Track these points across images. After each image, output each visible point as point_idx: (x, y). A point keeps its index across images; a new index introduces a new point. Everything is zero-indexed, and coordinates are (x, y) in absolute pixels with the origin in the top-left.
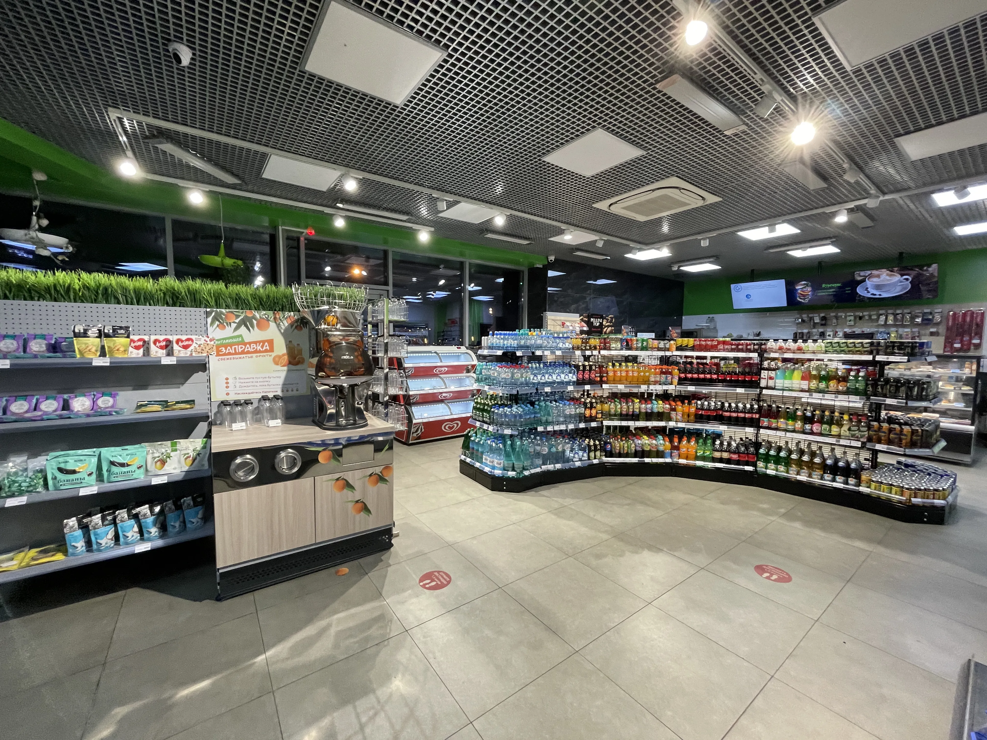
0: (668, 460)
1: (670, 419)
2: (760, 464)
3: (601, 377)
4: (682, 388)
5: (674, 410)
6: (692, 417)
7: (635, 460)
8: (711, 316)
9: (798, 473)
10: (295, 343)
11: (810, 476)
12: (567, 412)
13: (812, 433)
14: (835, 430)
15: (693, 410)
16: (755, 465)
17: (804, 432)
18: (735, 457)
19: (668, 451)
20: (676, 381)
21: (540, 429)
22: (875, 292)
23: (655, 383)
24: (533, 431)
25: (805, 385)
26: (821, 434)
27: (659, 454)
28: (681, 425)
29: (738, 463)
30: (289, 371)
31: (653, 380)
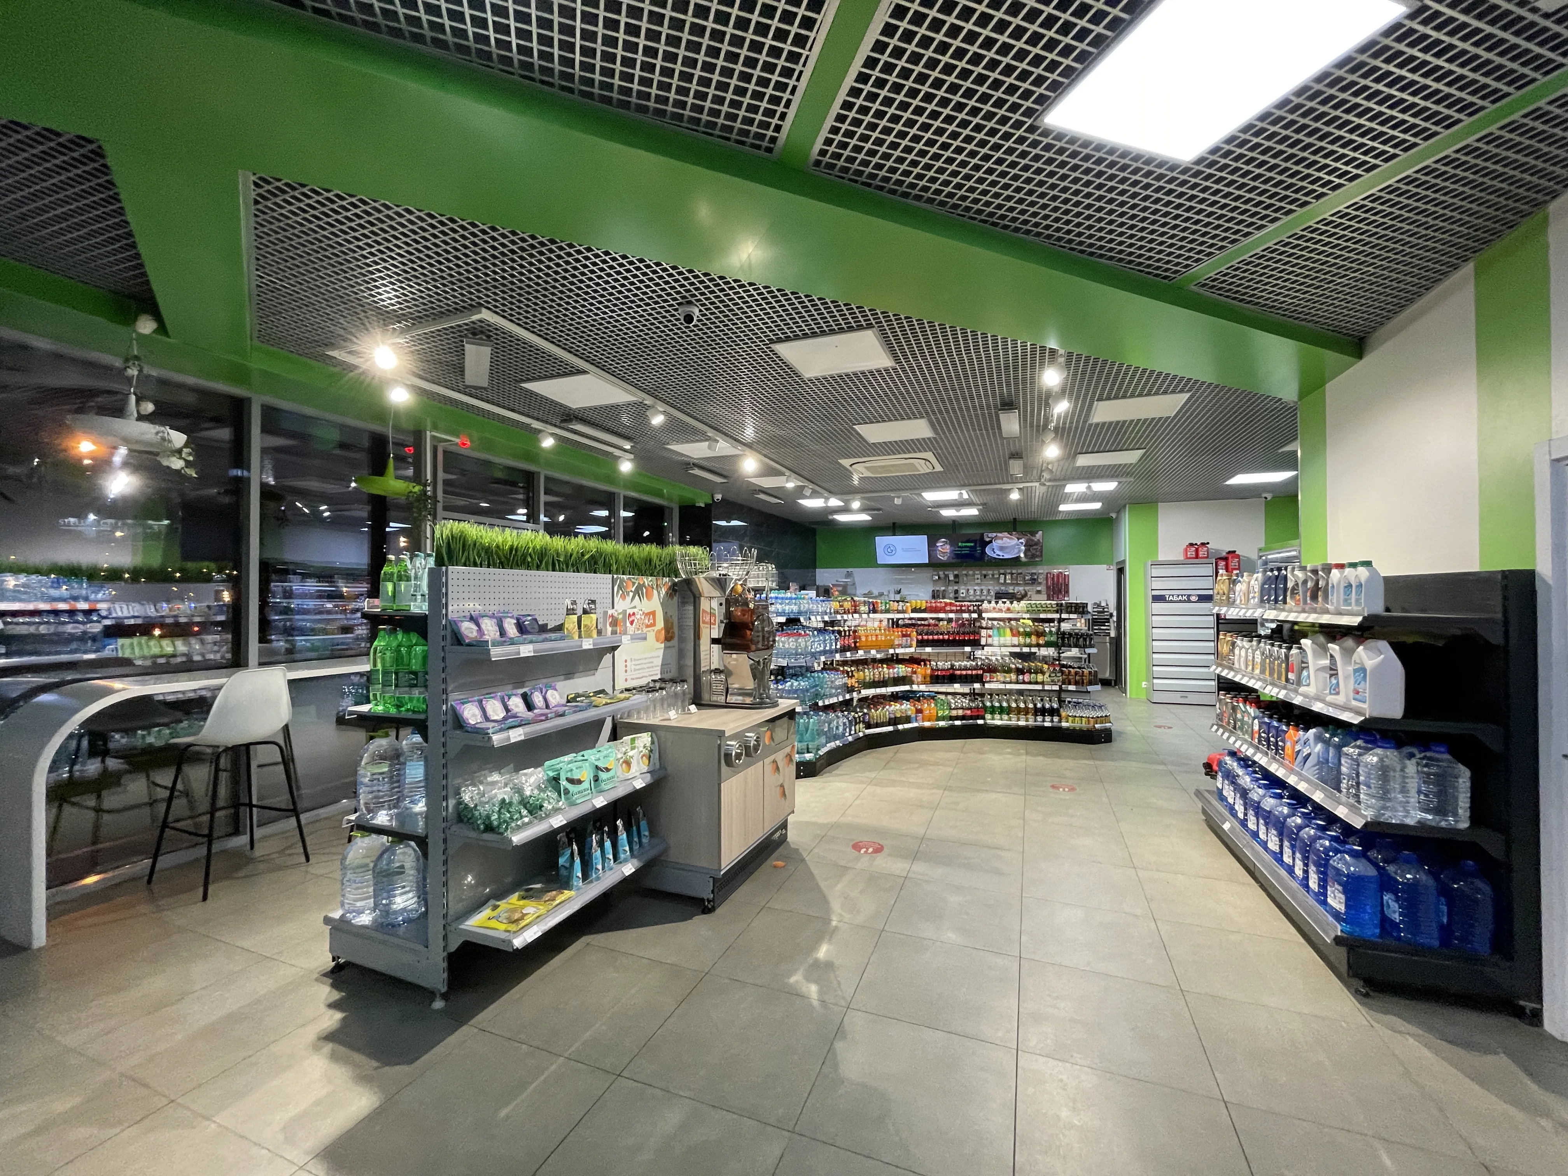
0: (915, 725)
1: (911, 683)
2: (988, 716)
3: (855, 643)
4: (919, 650)
5: (915, 673)
6: (928, 679)
7: (890, 728)
8: (850, 570)
9: (1018, 720)
10: (669, 614)
11: (1027, 720)
12: (837, 683)
13: (1024, 683)
14: (1040, 678)
15: (929, 672)
16: (983, 718)
17: (1017, 682)
18: (969, 712)
19: (913, 716)
20: (914, 643)
21: (821, 704)
22: (998, 552)
23: (900, 646)
24: (815, 707)
25: (1015, 641)
26: (1030, 683)
27: (908, 720)
28: (923, 688)
29: (971, 718)
30: (666, 648)
31: (896, 643)
